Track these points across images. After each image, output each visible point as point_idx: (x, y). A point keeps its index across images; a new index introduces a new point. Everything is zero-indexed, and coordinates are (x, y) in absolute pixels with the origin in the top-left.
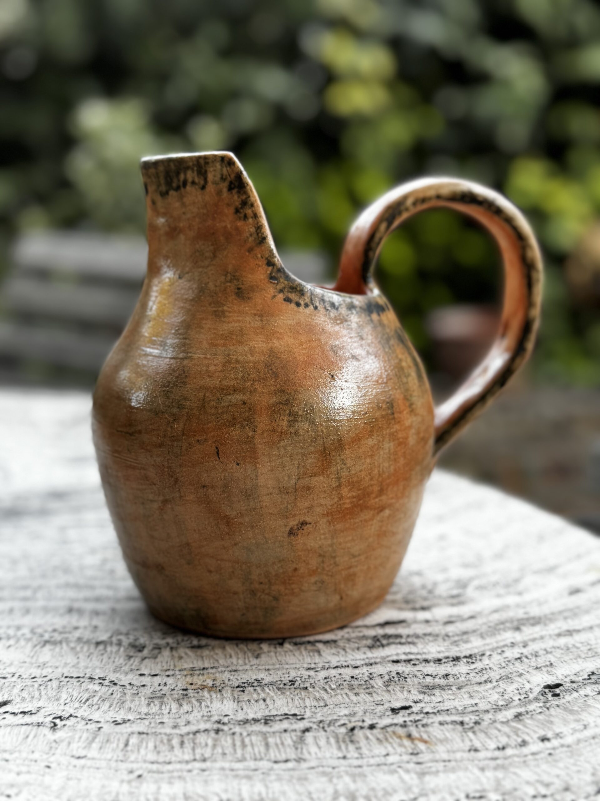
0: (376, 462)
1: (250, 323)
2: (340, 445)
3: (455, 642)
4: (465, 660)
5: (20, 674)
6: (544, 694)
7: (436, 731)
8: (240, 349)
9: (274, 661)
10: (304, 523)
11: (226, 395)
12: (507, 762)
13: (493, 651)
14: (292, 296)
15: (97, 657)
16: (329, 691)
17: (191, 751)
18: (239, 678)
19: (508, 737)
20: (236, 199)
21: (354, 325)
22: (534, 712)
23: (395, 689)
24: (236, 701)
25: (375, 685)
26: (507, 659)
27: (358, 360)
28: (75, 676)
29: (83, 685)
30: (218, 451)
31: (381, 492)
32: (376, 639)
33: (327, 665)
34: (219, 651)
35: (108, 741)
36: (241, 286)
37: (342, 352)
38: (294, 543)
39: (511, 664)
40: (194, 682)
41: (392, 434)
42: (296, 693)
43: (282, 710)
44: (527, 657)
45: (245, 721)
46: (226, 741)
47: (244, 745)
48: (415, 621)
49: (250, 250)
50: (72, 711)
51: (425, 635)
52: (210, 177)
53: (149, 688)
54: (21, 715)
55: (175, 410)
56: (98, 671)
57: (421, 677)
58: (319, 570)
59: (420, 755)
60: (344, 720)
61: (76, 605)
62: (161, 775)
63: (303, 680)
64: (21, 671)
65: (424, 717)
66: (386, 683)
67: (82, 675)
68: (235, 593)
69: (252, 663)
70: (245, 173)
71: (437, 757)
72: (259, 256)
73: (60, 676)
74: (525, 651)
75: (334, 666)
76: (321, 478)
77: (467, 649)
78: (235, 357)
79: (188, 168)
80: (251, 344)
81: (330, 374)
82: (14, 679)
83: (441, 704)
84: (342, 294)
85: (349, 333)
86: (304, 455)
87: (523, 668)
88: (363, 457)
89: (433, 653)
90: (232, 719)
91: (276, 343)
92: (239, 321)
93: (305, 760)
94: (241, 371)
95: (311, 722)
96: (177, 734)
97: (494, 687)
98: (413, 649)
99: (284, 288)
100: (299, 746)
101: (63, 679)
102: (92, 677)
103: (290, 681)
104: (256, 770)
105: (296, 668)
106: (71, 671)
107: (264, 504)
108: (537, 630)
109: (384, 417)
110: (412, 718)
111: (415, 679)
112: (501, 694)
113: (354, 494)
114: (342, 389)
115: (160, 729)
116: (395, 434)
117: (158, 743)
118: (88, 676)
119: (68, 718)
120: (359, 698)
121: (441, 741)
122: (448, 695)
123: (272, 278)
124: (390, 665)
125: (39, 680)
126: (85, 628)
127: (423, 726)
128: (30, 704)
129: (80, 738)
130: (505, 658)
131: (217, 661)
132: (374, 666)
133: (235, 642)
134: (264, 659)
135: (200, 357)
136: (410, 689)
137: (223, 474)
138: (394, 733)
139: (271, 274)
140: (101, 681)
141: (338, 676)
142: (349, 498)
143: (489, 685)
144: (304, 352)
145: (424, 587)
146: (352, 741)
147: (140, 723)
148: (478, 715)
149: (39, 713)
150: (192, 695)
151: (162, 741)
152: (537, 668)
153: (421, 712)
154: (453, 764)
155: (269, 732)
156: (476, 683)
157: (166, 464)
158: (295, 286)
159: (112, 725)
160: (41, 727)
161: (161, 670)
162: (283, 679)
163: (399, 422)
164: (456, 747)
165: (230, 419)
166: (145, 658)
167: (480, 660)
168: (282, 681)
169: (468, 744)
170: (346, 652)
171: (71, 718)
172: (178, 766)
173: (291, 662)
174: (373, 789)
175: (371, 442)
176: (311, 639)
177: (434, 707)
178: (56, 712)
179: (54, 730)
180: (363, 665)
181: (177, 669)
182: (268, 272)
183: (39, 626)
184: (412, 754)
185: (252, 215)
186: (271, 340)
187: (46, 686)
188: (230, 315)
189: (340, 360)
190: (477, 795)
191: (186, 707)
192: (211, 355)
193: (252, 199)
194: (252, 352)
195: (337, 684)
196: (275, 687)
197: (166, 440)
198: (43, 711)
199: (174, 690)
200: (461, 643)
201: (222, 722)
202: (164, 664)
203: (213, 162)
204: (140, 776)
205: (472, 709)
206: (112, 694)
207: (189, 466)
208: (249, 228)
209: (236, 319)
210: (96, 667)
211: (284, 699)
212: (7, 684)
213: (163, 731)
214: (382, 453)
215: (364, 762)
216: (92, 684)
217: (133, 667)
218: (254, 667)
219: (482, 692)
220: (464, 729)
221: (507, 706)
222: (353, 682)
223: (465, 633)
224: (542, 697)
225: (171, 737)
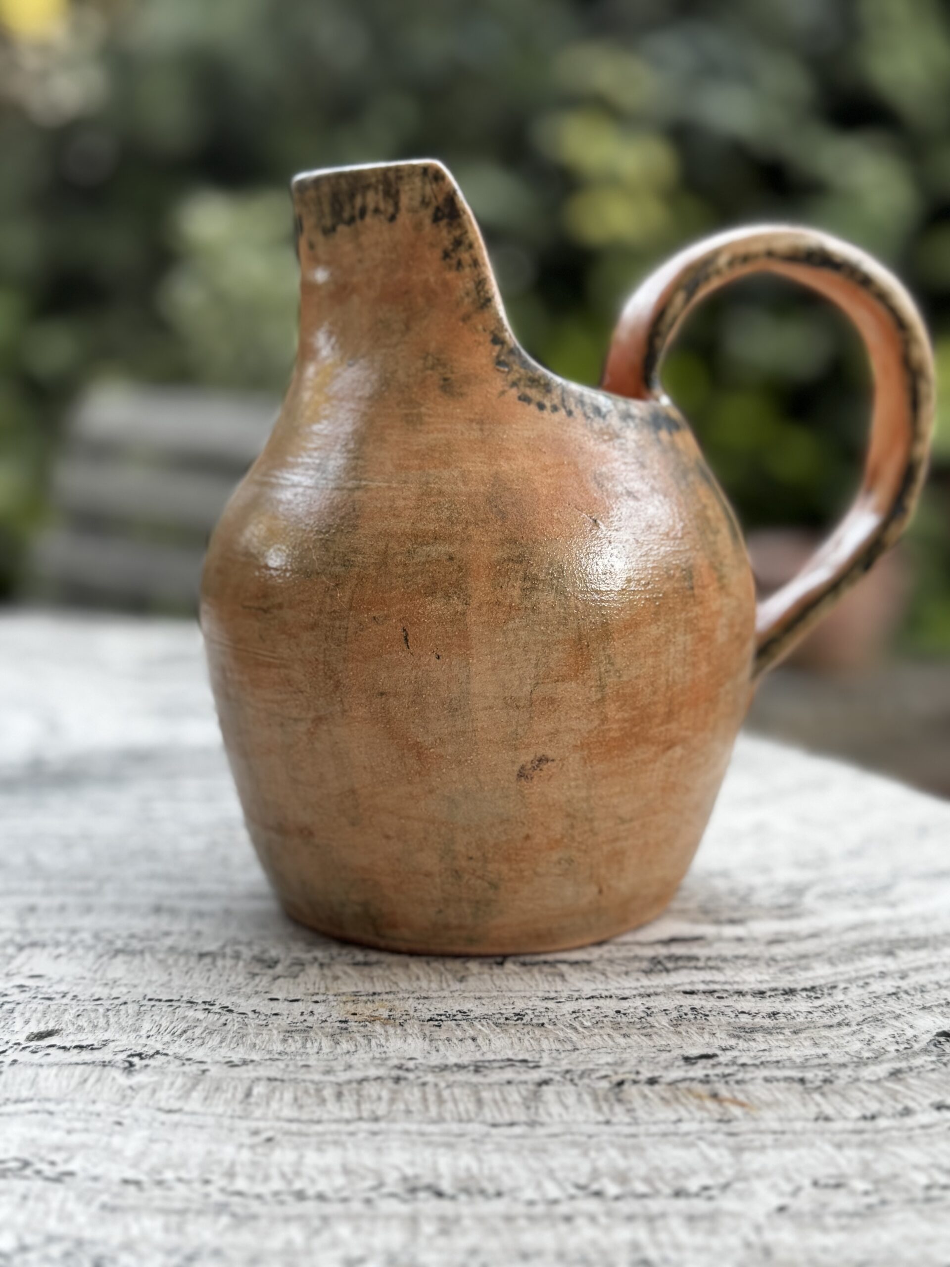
0: (663, 665)
1: (462, 433)
2: (605, 632)
3: (787, 968)
4: (804, 994)
5: (75, 994)
6: (937, 1044)
7: (759, 1091)
8: (446, 474)
9: (489, 988)
10: (543, 760)
11: (422, 544)
12: (879, 1138)
13: (851, 983)
14: (533, 393)
15: (201, 973)
16: (581, 1030)
17: (354, 1107)
18: (431, 1008)
19: (881, 1101)
20: (446, 237)
21: (631, 445)
22: (922, 1069)
23: (689, 1030)
24: (427, 1040)
25: (656, 1024)
26: (874, 995)
27: (636, 498)
28: (164, 999)
29: (177, 1010)
30: (407, 635)
31: (670, 716)
32: (655, 961)
33: (576, 995)
34: (400, 971)
35: (217, 1089)
36: (449, 375)
37: (610, 485)
38: (526, 792)
39: (881, 1001)
40: (359, 1011)
41: (688, 621)
42: (525, 1030)
43: (502, 1053)
44: (906, 992)
45: (443, 1067)
46: (413, 1095)
47: (441, 1101)
48: (720, 939)
49: (466, 318)
50: (159, 1047)
51: (737, 957)
52: (404, 200)
53: (285, 1018)
54: (76, 1051)
55: (338, 569)
56: (201, 992)
57: (733, 1015)
58: (565, 840)
59: (734, 1124)
60: (606, 1070)
61: (167, 903)
62: (304, 1139)
63: (537, 1013)
64: (77, 990)
65: (738, 1071)
66: (675, 1022)
67: (175, 998)
68: (428, 875)
69: (453, 988)
70: (460, 194)
71: (763, 1126)
72: (480, 327)
73: (141, 999)
74: (904, 984)
75: (588, 996)
76: (574, 684)
77: (807, 979)
78: (436, 486)
79: (368, 187)
80: (464, 466)
81: (591, 517)
82: (65, 1001)
83: (767, 1053)
84: (613, 396)
85: (623, 456)
86: (546, 645)
87: (901, 1007)
88: (643, 655)
89: (750, 983)
90: (421, 1064)
91: (505, 466)
92: (445, 430)
93: (542, 1124)
94: (447, 508)
95: (551, 1071)
96: (331, 1082)
97: (854, 1032)
98: (718, 976)
99: (519, 379)
100: (533, 1104)
101: (145, 1002)
102: (192, 1000)
103: (516, 1014)
104: (461, 1135)
105: (525, 997)
106: (158, 992)
107: (480, 725)
108: (922, 957)
109: (677, 593)
110: (719, 1070)
111: (722, 1017)
112: (866, 1042)
113: (626, 715)
114: (610, 542)
115: (302, 1075)
116: (695, 621)
117: (299, 1094)
118: (185, 998)
119: (152, 1056)
120: (629, 1040)
121: (769, 1105)
122: (777, 1040)
123: (499, 363)
124: (679, 997)
125: (107, 1004)
126: (182, 934)
127: (738, 1082)
128: (90, 1036)
129: (172, 1084)
130: (870, 993)
131: (396, 983)
132: (652, 998)
133: (424, 959)
134: (472, 983)
135: (380, 487)
136: (714, 1032)
137: (414, 673)
138: (689, 1090)
139: (498, 356)
140: (207, 1006)
141: (594, 1010)
142: (617, 721)
143: (845, 1030)
144: (549, 481)
145: (732, 892)
146: (620, 1101)
147: (271, 1065)
148: (829, 1071)
149: (105, 1049)
150: (355, 1029)
151: (306, 1092)
152: (924, 1008)
153: (733, 1062)
154: (788, 1137)
155: (482, 1084)
156: (824, 1026)
157: (321, 657)
158: (536, 377)
159: (225, 1067)
160: (108, 1068)
161: (305, 994)
162: (503, 1011)
163: (701, 603)
164: (793, 1113)
165: (427, 583)
166: (279, 977)
167: (830, 994)
168: (502, 1014)
169: (813, 1111)
170: (607, 977)
171: (158, 1056)
172: (334, 1127)
173: (517, 988)
174: (657, 1169)
175: (654, 631)
176: (550, 958)
177: (755, 1057)
178: (133, 1047)
179: (130, 1072)
180: (635, 996)
181: (331, 992)
182: (495, 354)
183: (107, 930)
184: (720, 1121)
185: (470, 261)
186: (496, 460)
187: (118, 1011)
188: (432, 420)
189: (608, 497)
190: (832, 1182)
191: (345, 1046)
192: (398, 483)
193: (471, 236)
194: (465, 477)
195: (594, 1021)
196: (490, 1022)
197: (322, 617)
198: (112, 1045)
199: (326, 1021)
200: (796, 970)
201: (404, 1067)
202: (310, 986)
203: (409, 176)
204: (269, 1140)
205: (816, 1061)
206: (225, 1024)
207: (358, 661)
208: (463, 283)
209: (439, 426)
210: (200, 987)
211: (507, 1039)
212: (53, 1008)
213: (308, 1077)
214: (672, 650)
215: (641, 1129)
216: (192, 1010)
217: (259, 989)
218: (456, 994)
219: (835, 1038)
220: (806, 1089)
221: (876, 1059)
222: (619, 1019)
223: (804, 957)
224: (934, 1049)
225: (321, 1086)
